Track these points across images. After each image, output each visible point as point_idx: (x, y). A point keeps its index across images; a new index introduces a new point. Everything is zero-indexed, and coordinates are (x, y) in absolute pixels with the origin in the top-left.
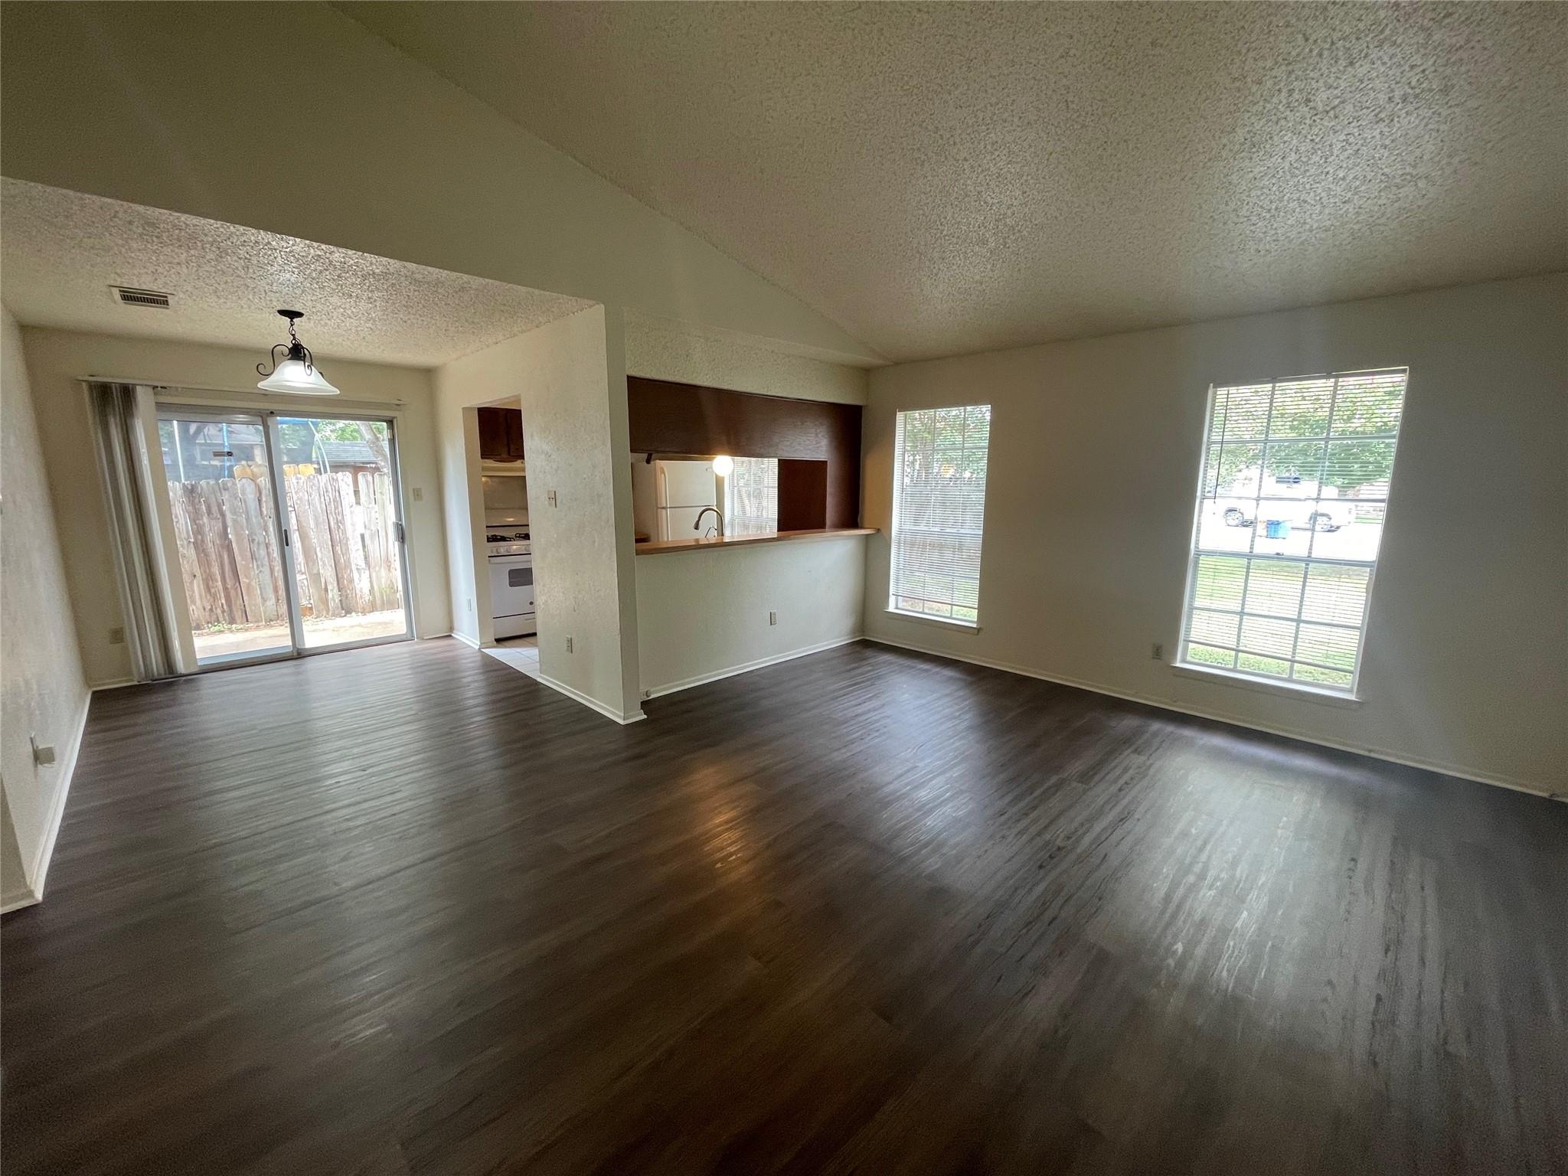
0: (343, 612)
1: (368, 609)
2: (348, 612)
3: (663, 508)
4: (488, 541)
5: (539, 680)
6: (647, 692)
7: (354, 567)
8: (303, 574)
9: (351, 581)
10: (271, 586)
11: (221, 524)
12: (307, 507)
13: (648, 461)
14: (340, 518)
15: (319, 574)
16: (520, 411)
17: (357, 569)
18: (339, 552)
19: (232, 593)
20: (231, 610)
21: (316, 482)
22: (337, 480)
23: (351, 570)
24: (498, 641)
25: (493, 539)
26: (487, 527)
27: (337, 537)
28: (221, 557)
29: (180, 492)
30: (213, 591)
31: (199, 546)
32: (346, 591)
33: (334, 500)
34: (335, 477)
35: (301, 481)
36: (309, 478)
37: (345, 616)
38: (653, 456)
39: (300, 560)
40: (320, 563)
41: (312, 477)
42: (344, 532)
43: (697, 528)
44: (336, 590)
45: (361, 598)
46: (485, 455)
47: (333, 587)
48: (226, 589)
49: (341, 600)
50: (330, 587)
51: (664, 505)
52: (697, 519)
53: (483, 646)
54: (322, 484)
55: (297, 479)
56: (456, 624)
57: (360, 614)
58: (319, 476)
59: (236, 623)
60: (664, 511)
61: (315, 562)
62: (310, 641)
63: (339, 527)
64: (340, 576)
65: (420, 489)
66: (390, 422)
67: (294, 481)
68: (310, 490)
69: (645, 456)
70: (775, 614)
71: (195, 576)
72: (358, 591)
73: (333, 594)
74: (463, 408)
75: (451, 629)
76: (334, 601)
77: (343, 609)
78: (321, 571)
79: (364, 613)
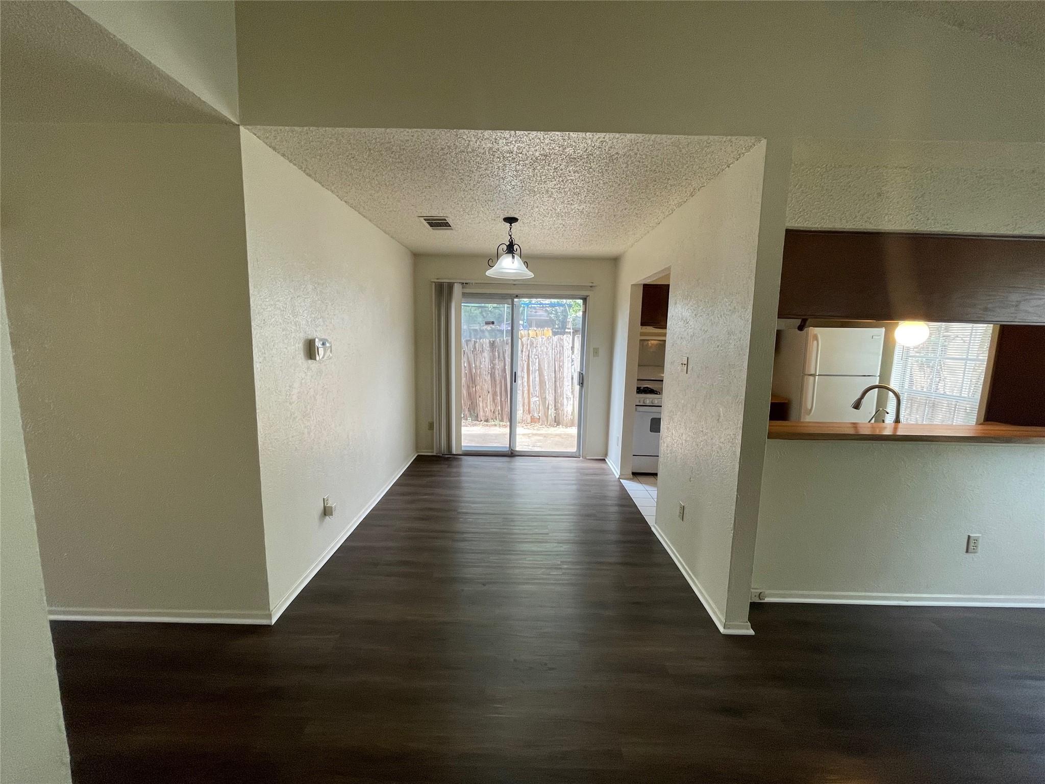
0: (556, 424)
1: (569, 425)
2: (558, 424)
3: (811, 375)
4: (638, 392)
5: (653, 529)
6: (761, 593)
7: (565, 396)
8: (537, 397)
9: (562, 405)
10: (522, 403)
11: (503, 364)
12: (545, 356)
13: (801, 328)
14: (561, 364)
15: (545, 398)
16: (668, 286)
17: (567, 398)
18: (558, 386)
19: (504, 403)
20: (502, 414)
21: (551, 340)
22: (563, 340)
23: (563, 398)
24: (634, 474)
25: (640, 391)
26: (638, 380)
27: (558, 376)
28: (501, 382)
29: (488, 345)
30: (496, 401)
31: (492, 375)
32: (558, 411)
33: (559, 353)
34: (562, 338)
35: (544, 340)
36: (548, 338)
37: (556, 427)
38: (808, 323)
39: (537, 388)
40: (547, 392)
41: (549, 338)
42: (563, 373)
43: (857, 406)
44: (553, 410)
45: (566, 416)
46: (643, 324)
47: (552, 407)
48: (501, 400)
49: (555, 417)
50: (550, 407)
51: (813, 372)
52: (858, 396)
53: (623, 477)
54: (554, 343)
55: (542, 338)
56: (609, 453)
57: (564, 427)
58: (553, 337)
59: (503, 422)
60: (811, 378)
61: (545, 392)
62: (521, 445)
63: (560, 370)
64: (557, 401)
65: (598, 348)
66: (585, 299)
67: (540, 340)
68: (547, 346)
69: (798, 322)
70: (976, 540)
71: (489, 392)
72: (565, 413)
73: (552, 412)
74: (632, 285)
75: (606, 455)
76: (552, 416)
77: (555, 422)
78: (547, 397)
79: (567, 426)
